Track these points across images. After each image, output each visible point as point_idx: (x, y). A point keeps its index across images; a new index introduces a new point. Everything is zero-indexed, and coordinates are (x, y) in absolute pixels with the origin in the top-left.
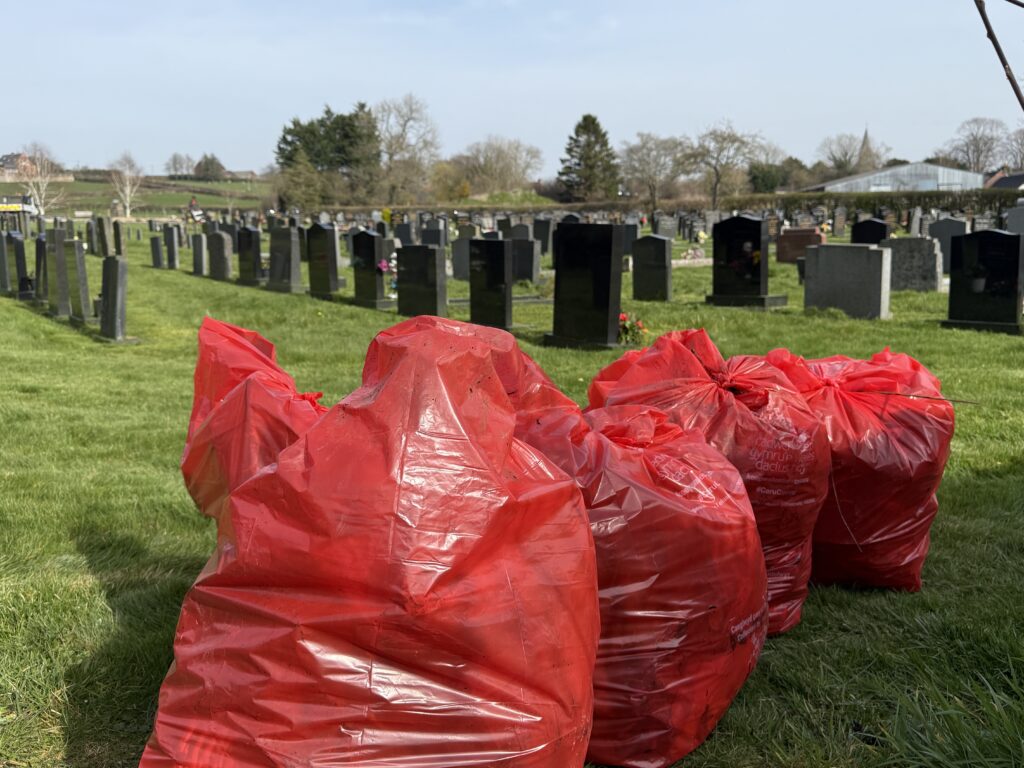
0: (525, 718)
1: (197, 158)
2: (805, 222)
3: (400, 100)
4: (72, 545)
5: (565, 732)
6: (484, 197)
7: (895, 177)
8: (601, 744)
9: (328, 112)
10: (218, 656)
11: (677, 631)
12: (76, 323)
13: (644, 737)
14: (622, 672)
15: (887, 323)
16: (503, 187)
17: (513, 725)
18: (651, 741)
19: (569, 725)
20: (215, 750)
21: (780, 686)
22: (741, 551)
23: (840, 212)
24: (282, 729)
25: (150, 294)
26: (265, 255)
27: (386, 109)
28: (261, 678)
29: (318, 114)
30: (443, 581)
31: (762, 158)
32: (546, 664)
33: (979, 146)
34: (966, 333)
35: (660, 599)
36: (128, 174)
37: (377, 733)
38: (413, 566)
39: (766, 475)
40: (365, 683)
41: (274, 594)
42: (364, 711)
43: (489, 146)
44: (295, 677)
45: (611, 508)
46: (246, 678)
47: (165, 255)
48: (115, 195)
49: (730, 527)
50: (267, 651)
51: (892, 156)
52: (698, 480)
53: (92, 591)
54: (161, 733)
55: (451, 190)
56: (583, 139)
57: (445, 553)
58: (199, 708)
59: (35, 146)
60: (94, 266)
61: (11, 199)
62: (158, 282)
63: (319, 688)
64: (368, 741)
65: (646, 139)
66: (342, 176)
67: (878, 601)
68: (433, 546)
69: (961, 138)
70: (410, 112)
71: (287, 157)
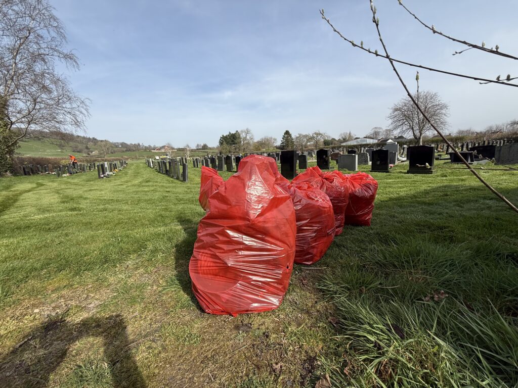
0: (280, 249)
1: (202, 145)
2: (337, 151)
3: (245, 129)
4: (177, 221)
5: (289, 252)
6: (264, 150)
7: (357, 142)
8: (296, 258)
9: (230, 133)
10: (207, 235)
11: (315, 232)
12: (178, 178)
13: (307, 257)
14: (302, 242)
15: (357, 171)
16: (268, 147)
17: (277, 250)
18: (309, 257)
19: (290, 251)
20: (207, 257)
21: (338, 246)
22: (329, 213)
23: (345, 149)
24: (223, 251)
25: (193, 173)
26: (217, 164)
27: (242, 132)
28: (217, 239)
29: (228, 134)
30: (258, 216)
31: (327, 138)
32: (284, 236)
33: (376, 134)
34: (376, 173)
35: (310, 225)
36: (188, 149)
37: (245, 252)
38: (252, 212)
39: (334, 197)
40: (241, 240)
41: (219, 220)
42: (241, 247)
43: (265, 138)
44: (225, 239)
45: (298, 203)
46: (213, 240)
47: (196, 165)
48: (186, 153)
49: (327, 208)
50: (218, 233)
51: (356, 137)
52: (318, 197)
53: (181, 229)
54: (195, 253)
55: (257, 148)
56: (286, 136)
57: (259, 209)
58: (203, 247)
59: (168, 144)
60: (181, 168)
61: (164, 155)
62: (195, 170)
63: (230, 241)
64: (243, 254)
65: (300, 135)
66: (233, 147)
67: (360, 228)
68: (256, 207)
69: (372, 132)
70: (248, 132)
71: (221, 143)
